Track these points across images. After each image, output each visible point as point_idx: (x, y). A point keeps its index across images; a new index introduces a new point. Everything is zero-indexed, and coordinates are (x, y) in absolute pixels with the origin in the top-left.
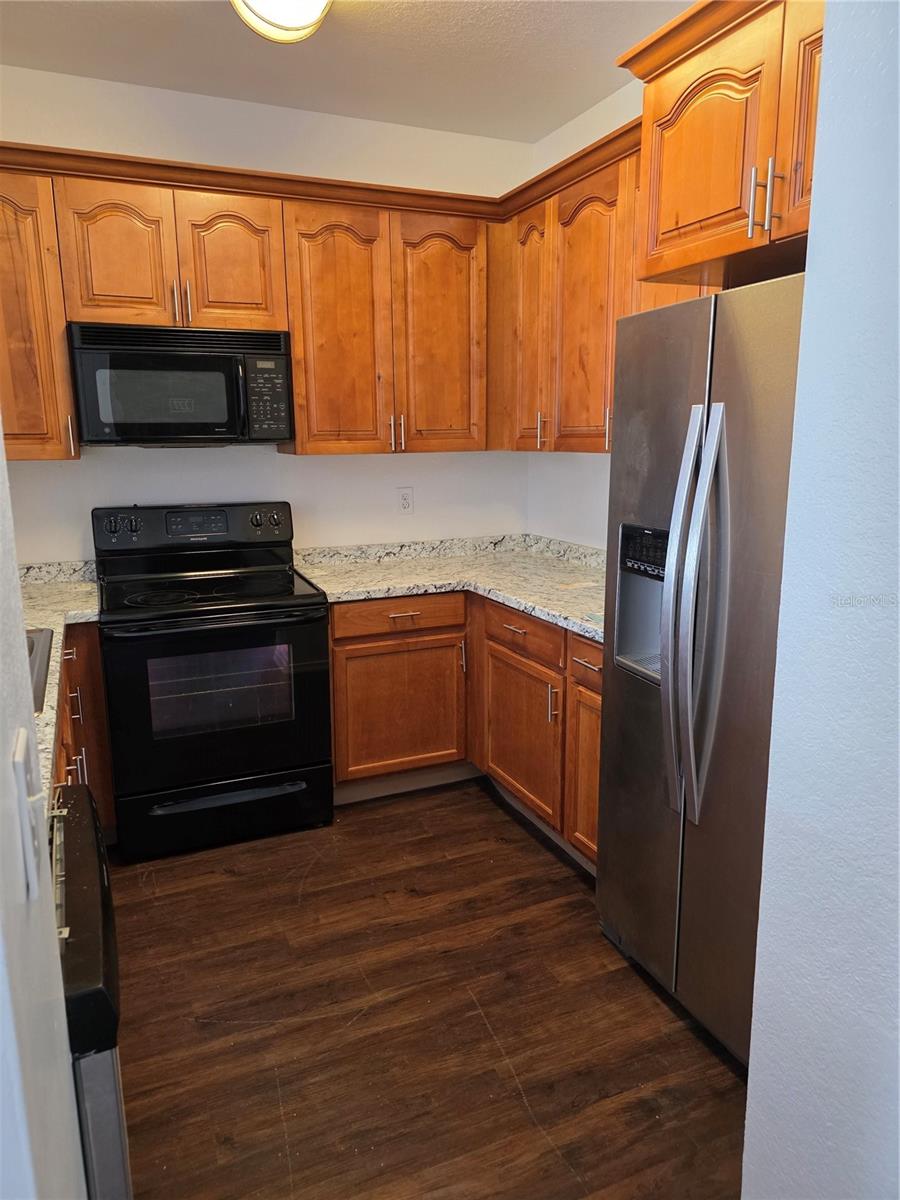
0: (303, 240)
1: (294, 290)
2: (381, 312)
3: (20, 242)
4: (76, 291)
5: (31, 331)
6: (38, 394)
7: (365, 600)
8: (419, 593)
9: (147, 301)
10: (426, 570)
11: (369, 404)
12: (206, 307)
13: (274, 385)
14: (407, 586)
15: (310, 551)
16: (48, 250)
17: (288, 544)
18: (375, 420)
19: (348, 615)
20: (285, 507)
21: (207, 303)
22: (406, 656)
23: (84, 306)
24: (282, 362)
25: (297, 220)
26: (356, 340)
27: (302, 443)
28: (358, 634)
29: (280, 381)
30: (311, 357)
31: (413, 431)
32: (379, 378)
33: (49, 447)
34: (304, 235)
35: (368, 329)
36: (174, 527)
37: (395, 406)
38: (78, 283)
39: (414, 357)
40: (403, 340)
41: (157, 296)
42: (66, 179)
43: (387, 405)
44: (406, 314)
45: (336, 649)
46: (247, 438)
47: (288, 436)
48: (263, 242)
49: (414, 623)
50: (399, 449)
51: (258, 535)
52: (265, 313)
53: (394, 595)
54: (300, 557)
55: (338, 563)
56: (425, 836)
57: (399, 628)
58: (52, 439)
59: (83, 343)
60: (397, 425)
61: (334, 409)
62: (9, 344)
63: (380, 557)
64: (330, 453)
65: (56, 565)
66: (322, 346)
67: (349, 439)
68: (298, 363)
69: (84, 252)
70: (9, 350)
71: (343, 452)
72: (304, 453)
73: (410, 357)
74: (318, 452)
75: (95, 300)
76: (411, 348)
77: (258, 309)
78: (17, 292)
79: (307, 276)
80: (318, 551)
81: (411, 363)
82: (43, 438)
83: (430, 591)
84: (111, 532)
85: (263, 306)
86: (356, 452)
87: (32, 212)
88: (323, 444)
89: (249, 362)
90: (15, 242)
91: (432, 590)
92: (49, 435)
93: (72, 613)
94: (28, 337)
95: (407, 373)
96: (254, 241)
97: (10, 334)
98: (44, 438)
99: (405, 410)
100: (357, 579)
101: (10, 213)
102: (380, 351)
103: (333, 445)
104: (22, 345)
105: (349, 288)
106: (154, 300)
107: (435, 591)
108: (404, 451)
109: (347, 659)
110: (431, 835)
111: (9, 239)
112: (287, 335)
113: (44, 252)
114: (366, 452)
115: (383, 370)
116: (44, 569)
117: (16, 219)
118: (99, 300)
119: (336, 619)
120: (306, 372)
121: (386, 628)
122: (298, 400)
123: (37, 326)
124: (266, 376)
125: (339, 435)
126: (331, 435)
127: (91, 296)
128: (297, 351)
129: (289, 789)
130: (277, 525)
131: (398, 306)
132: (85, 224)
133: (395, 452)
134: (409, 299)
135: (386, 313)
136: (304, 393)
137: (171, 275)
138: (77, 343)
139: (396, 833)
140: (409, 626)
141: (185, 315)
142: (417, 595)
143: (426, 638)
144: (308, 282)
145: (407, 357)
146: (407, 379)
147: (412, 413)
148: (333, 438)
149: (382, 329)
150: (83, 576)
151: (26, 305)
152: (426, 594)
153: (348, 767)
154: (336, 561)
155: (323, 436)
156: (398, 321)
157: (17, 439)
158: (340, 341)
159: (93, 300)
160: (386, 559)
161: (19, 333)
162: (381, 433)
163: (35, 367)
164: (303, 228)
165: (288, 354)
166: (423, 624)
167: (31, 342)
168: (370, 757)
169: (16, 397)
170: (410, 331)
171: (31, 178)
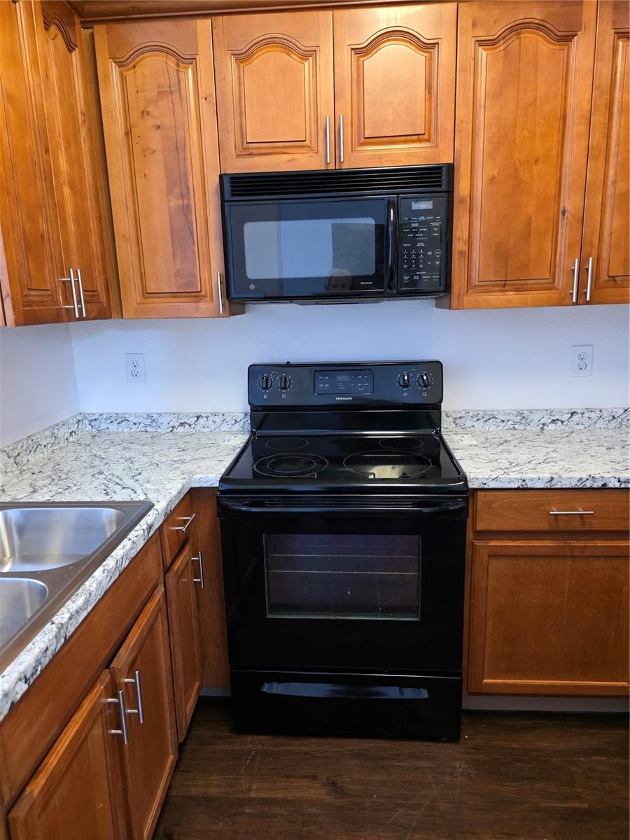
0: (480, 49)
1: (464, 112)
2: (575, 128)
3: (180, 94)
4: (231, 140)
5: (188, 188)
6: (194, 252)
7: (518, 489)
8: (595, 486)
9: (298, 144)
10: (603, 449)
11: (548, 245)
12: (363, 144)
13: (431, 229)
14: (579, 476)
15: (463, 414)
16: (206, 99)
17: (437, 407)
18: (553, 265)
19: (494, 505)
20: (436, 368)
21: (363, 140)
22: (569, 562)
23: (238, 156)
24: (443, 200)
25: (474, 25)
26: (536, 168)
27: (459, 295)
28: (506, 527)
29: (437, 224)
30: (478, 194)
31: (604, 277)
32: (564, 213)
33: (201, 305)
34: (481, 43)
35: (554, 152)
36: (322, 385)
37: (582, 247)
38: (233, 132)
39: (615, 182)
40: (601, 161)
41: (311, 139)
42: (224, 17)
43: (570, 246)
44: (609, 128)
45: (478, 543)
46: (394, 291)
47: (442, 288)
48: (431, 59)
49: (583, 523)
50: (581, 301)
51: (405, 396)
52: (427, 145)
53: (559, 486)
54: (451, 420)
55: (492, 428)
56: (576, 805)
57: (562, 526)
58: (205, 296)
59: (233, 195)
60: (583, 271)
61: (502, 254)
62: (169, 201)
63: (544, 424)
64: (491, 306)
65: (221, 416)
66: (493, 177)
67: (518, 290)
68: (462, 201)
69: (240, 99)
70: (169, 207)
71: (508, 305)
72: (460, 307)
73: (609, 183)
74: (477, 306)
75: (248, 148)
76: (611, 172)
77: (420, 141)
78: (177, 148)
79: (482, 94)
80: (471, 414)
81: (610, 191)
82: (197, 296)
83: (611, 485)
84: (264, 389)
85: (426, 137)
86: (525, 304)
87: (192, 60)
88: (484, 297)
89: (403, 203)
90: (176, 95)
91: (614, 484)
92: (203, 293)
93: (197, 476)
94: (185, 195)
95: (603, 204)
96: (420, 58)
97: (170, 190)
98: (199, 296)
99: (595, 252)
100: (511, 457)
101: (172, 63)
102: (567, 179)
103: (496, 297)
104: (181, 202)
105: (534, 102)
106: (307, 142)
107: (617, 485)
108: (588, 303)
109: (489, 556)
110: (586, 805)
111: (171, 92)
112: (451, 168)
113: (202, 101)
114: (537, 304)
115: (570, 202)
116: (211, 418)
117: (178, 70)
118: (252, 148)
119: (479, 508)
120: (471, 211)
121: (543, 525)
122: (458, 246)
123: (195, 181)
124: (422, 218)
125: (505, 285)
126: (494, 286)
127: (245, 145)
128: (462, 187)
129: (409, 693)
130: (425, 386)
131: (599, 119)
132: (241, 65)
133: (577, 303)
134: (616, 108)
135: (582, 129)
136: (466, 236)
137: (326, 112)
138: (227, 196)
139: (538, 786)
140: (577, 525)
141: (336, 156)
142: (591, 488)
143: (600, 544)
144: (483, 102)
145: (605, 183)
146: (603, 212)
147: (605, 255)
148: (496, 289)
149: (573, 151)
150: (243, 427)
151: (185, 159)
152: (604, 488)
153: (483, 679)
154: (491, 426)
155: (486, 287)
156: (597, 137)
157: (176, 297)
158: (516, 170)
159: (246, 151)
160: (552, 427)
161: (177, 190)
162: (560, 281)
163: (192, 224)
164: (482, 34)
165: (450, 192)
166: (596, 525)
167: (189, 199)
168: (511, 672)
169: (174, 255)
170: (613, 148)
171: (191, 22)
